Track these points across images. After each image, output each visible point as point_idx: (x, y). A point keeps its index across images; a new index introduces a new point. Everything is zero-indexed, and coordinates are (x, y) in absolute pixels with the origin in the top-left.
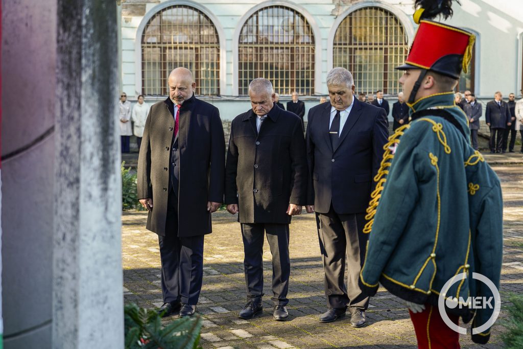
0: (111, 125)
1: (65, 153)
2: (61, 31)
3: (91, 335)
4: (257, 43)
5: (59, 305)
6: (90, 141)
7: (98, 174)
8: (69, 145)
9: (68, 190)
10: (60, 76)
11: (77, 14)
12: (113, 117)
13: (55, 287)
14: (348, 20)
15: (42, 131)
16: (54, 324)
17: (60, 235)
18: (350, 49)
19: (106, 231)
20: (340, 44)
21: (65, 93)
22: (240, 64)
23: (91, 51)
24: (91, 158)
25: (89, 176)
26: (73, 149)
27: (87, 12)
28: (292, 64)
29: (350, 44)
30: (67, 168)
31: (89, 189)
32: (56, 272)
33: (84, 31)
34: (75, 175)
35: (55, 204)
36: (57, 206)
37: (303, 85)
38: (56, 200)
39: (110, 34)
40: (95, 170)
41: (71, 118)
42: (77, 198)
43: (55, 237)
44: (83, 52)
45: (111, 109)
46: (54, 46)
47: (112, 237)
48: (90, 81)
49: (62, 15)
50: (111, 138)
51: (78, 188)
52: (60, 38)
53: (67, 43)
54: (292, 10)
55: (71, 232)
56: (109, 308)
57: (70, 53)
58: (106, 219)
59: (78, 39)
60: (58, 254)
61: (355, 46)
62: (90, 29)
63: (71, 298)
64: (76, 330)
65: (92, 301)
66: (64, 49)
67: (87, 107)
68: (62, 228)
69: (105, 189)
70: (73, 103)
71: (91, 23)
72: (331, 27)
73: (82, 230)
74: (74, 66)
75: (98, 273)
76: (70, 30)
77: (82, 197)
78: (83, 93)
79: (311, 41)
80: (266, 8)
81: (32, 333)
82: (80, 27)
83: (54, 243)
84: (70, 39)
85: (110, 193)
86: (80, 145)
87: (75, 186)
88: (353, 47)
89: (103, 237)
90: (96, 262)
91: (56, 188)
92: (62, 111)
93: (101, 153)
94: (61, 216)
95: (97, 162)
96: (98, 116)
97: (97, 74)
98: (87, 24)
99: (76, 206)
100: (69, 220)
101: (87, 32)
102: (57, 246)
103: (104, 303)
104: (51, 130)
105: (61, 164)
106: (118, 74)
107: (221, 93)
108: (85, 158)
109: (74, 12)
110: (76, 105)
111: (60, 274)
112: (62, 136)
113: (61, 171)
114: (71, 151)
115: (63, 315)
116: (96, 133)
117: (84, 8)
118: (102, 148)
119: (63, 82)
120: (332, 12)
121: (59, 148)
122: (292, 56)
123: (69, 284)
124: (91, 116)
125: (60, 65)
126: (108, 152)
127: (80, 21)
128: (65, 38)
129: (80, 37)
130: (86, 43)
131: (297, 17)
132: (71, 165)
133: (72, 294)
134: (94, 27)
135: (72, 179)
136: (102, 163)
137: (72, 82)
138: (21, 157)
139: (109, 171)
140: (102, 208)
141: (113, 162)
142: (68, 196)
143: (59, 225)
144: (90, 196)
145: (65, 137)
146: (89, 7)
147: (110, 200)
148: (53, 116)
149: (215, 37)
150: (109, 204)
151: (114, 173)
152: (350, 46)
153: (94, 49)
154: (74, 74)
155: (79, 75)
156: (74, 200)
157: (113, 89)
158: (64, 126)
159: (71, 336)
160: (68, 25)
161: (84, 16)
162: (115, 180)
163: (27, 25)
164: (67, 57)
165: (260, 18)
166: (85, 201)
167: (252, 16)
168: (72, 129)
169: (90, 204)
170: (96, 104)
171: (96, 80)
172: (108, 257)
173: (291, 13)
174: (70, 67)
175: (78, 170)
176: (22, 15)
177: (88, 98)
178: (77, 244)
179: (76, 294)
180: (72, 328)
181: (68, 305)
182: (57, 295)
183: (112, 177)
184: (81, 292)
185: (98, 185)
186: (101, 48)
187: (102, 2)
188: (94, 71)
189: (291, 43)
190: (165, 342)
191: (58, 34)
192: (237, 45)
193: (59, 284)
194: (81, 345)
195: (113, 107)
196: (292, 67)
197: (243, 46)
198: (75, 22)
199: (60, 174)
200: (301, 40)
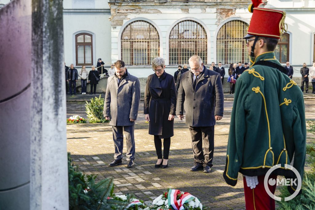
0: (60, 82)
1: (35, 96)
2: (34, 34)
3: (49, 188)
4: (178, 39)
5: (33, 173)
6: (48, 90)
7: (52, 107)
8: (37, 92)
9: (37, 115)
10: (33, 57)
11: (41, 26)
12: (61, 78)
13: (31, 164)
14: (224, 27)
15: (26, 85)
16: (31, 184)
17: (33, 138)
18: (225, 41)
19: (57, 136)
20: (220, 39)
21: (36, 66)
22: (170, 50)
23: (48, 44)
24: (49, 99)
25: (48, 107)
26: (39, 95)
27: (46, 24)
28: (196, 49)
29: (225, 39)
30: (36, 104)
31: (47, 114)
32: (32, 156)
33: (44, 34)
34: (40, 108)
35: (31, 122)
36: (32, 123)
38: (32, 120)
39: (59, 36)
40: (51, 105)
41: (38, 79)
42: (41, 119)
43: (31, 139)
44: (44, 45)
45: (59, 74)
46: (30, 42)
47: (61, 139)
48: (48, 60)
49: (34, 26)
50: (60, 89)
51: (41, 114)
52: (33, 38)
53: (36, 41)
54: (196, 22)
55: (39, 136)
56: (59, 175)
57: (38, 45)
58: (57, 129)
59: (41, 38)
60: (33, 147)
61: (228, 40)
62: (47, 33)
63: (39, 170)
64: (41, 186)
65: (50, 171)
66: (35, 44)
67: (46, 73)
71: (48, 30)
72: (216, 30)
73: (44, 135)
74: (39, 51)
75: (53, 157)
76: (37, 34)
77: (43, 119)
78: (44, 66)
79: (205, 38)
80: (183, 21)
81: (23, 187)
82: (42, 32)
84: (38, 38)
85: (59, 116)
86: (42, 92)
87: (40, 113)
88: (226, 40)
89: (56, 139)
90: (52, 152)
91: (32, 114)
92: (34, 75)
93: (54, 96)
94: (34, 128)
95: (52, 101)
96: (52, 77)
97: (51, 56)
98: (45, 31)
99: (40, 123)
100: (37, 130)
101: (46, 35)
102: (32, 143)
103: (57, 172)
104: (29, 85)
105: (34, 102)
106: (63, 56)
108: (45, 99)
109: (39, 25)
110: (40, 72)
111: (34, 157)
112: (34, 88)
115: (35, 178)
116: (51, 86)
117: (44, 23)
118: (54, 93)
119: (34, 60)
120: (216, 23)
121: (33, 94)
122: (196, 45)
123: (38, 163)
124: (48, 78)
125: (33, 51)
126: (58, 96)
127: (42, 29)
128: (35, 38)
129: (42, 37)
130: (45, 40)
131: (198, 26)
132: (38, 102)
133: (39, 168)
134: (50, 32)
135: (39, 109)
136: (55, 101)
137: (39, 60)
138: (17, 98)
139: (59, 105)
140: (55, 124)
141: (61, 101)
143: (33, 133)
144: (48, 118)
145: (36, 88)
146: (47, 22)
147: (60, 120)
148: (30, 77)
149: (157, 36)
150: (59, 122)
151: (62, 106)
152: (225, 40)
153: (50, 44)
154: (40, 56)
155: (42, 56)
156: (40, 120)
157: (61, 63)
158: (35, 83)
159: (38, 189)
160: (37, 31)
161: (44, 27)
162: (62, 110)
163: (18, 31)
164: (36, 48)
165: (180, 27)
166: (45, 121)
167: (176, 25)
168: (39, 84)
169: (48, 122)
170: (51, 71)
171: (51, 59)
172: (59, 149)
173: (196, 24)
174: (37, 52)
175: (41, 105)
176: (16, 26)
177: (46, 68)
178: (41, 142)
179: (41, 168)
180: (39, 185)
181: (37, 173)
182: (32, 168)
183: (60, 108)
184: (43, 167)
185: (52, 112)
186: (54, 43)
187: (54, 19)
188: (50, 55)
189: (195, 39)
190: (97, 192)
191: (32, 36)
192: (168, 40)
193: (33, 162)
194: (43, 194)
195: (61, 73)
196: (196, 51)
197: (171, 40)
198: (40, 30)
199: (33, 107)
200: (200, 37)
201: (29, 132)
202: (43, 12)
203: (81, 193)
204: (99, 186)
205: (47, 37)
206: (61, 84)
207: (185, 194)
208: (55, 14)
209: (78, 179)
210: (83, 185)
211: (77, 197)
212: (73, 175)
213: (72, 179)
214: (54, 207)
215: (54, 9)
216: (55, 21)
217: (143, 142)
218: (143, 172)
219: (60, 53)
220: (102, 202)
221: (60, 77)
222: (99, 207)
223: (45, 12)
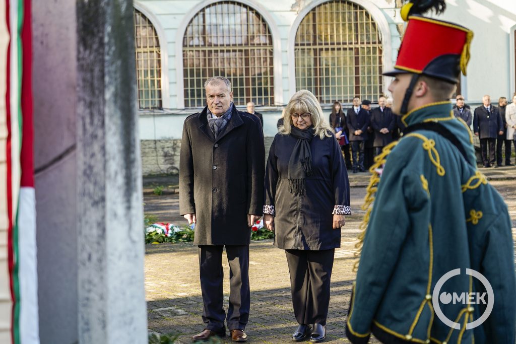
0: (132, 142)
1: (89, 172)
2: (82, 49)
4: (204, 45)
5: (86, 327)
6: (114, 159)
7: (122, 192)
8: (93, 162)
9: (93, 210)
10: (81, 94)
11: (99, 31)
12: (134, 134)
13: (81, 309)
14: (311, 16)
15: (60, 150)
17: (85, 256)
19: (131, 251)
20: (303, 45)
21: (88, 111)
22: (185, 71)
23: (113, 68)
24: (116, 176)
25: (114, 194)
26: (98, 168)
27: (108, 29)
28: (247, 70)
29: (315, 44)
30: (91, 187)
31: (114, 207)
32: (82, 293)
33: (107, 48)
34: (100, 194)
35: (78, 224)
36: (81, 227)
37: (260, 94)
38: (80, 220)
39: (129, 51)
41: (94, 137)
42: (103, 217)
43: (80, 257)
44: (106, 70)
45: (131, 127)
46: (73, 64)
47: (136, 257)
48: (113, 99)
49: (83, 33)
50: (132, 156)
51: (104, 207)
52: (81, 56)
53: (88, 61)
54: (245, 6)
55: (97, 251)
57: (92, 71)
58: (130, 238)
59: (100, 57)
60: (83, 275)
61: (321, 47)
62: (112, 47)
63: (99, 319)
65: (120, 322)
66: (85, 67)
67: (111, 124)
68: (88, 248)
69: (129, 208)
70: (96, 121)
71: (113, 41)
72: (292, 24)
73: (109, 250)
74: (96, 83)
76: (91, 47)
77: (108, 216)
78: (107, 110)
79: (268, 42)
80: (214, 4)
82: (102, 44)
83: (79, 264)
84: (92, 57)
85: (133, 211)
86: (105, 163)
87: (100, 205)
88: (318, 47)
89: (128, 257)
90: (122, 282)
91: (80, 207)
92: (85, 130)
93: (124, 172)
94: (86, 237)
95: (120, 180)
96: (121, 134)
97: (119, 91)
98: (109, 42)
99: (102, 226)
100: (95, 240)
101: (109, 49)
102: (82, 267)
103: (131, 323)
105: (84, 183)
107: (164, 106)
108: (110, 177)
109: (95, 30)
110: (100, 123)
111: (86, 295)
112: (85, 155)
113: (85, 190)
114: (95, 170)
115: (90, 337)
116: (119, 151)
117: (106, 26)
118: (125, 165)
119: (84, 100)
120: (292, 7)
121: (82, 167)
122: (247, 60)
123: (96, 306)
124: (114, 134)
125: (81, 83)
126: (130, 170)
127: (102, 39)
128: (86, 56)
129: (103, 54)
130: (108, 60)
131: (251, 13)
132: (95, 183)
133: (100, 315)
134: (116, 44)
135: (96, 198)
136: (125, 181)
137: (95, 100)
139: (132, 189)
140: (126, 227)
141: (135, 180)
142: (93, 215)
143: (83, 246)
144: (115, 215)
145: (88, 156)
146: (110, 24)
147: (134, 219)
148: (74, 136)
149: (154, 39)
150: (133, 223)
151: (136, 191)
152: (315, 47)
153: (116, 66)
154: (97, 92)
155: (102, 92)
156: (100, 219)
158: (86, 145)
160: (89, 42)
161: (106, 33)
162: (137, 198)
163: (42, 43)
164: (89, 75)
165: (207, 17)
166: (111, 220)
167: (197, 14)
168: (96, 147)
169: (115, 223)
170: (119, 122)
171: (118, 98)
172: (133, 277)
173: (244, 10)
174: (92, 85)
175: (103, 188)
177: (111, 116)
178: (104, 263)
179: (104, 314)
181: (96, 326)
182: (83, 318)
183: (135, 195)
184: (110, 313)
185: (122, 203)
186: (122, 65)
187: (122, 19)
188: (116, 88)
189: (245, 45)
191: (79, 52)
192: (181, 48)
193: (85, 305)
196: (247, 74)
197: (188, 49)
198: (97, 40)
199: (85, 194)
200: (256, 41)
202: (103, 4)
206: (134, 146)
208: (123, 9)
223: (108, 4)
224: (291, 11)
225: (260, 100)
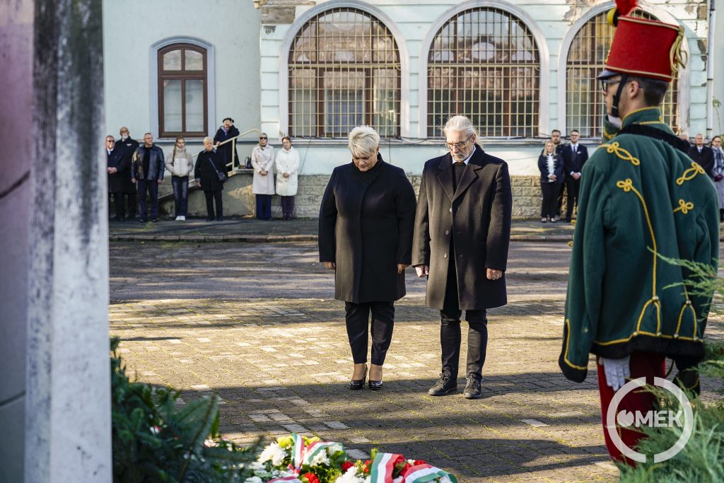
0: (94, 169)
1: (40, 200)
2: (38, 64)
3: (68, 405)
4: (455, 61)
5: (33, 370)
6: (67, 185)
7: (77, 223)
8: (44, 189)
9: (43, 241)
10: (36, 113)
11: (53, 44)
12: (97, 159)
13: (30, 351)
14: (589, 26)
15: (19, 175)
16: (28, 394)
17: (34, 292)
18: (593, 70)
19: (87, 289)
20: (578, 63)
21: (41, 132)
22: (430, 93)
23: (69, 85)
24: (69, 205)
25: (66, 224)
26: (48, 196)
27: (64, 42)
28: (506, 92)
29: (592, 62)
30: (41, 216)
31: (65, 239)
32: (30, 333)
33: (60, 63)
34: (49, 224)
35: (29, 257)
36: (32, 259)
37: (521, 123)
38: (31, 253)
39: (93, 66)
40: (73, 219)
41: (46, 161)
42: (52, 250)
43: (29, 294)
44: (59, 87)
45: (93, 151)
46: (31, 79)
47: (95, 295)
48: (67, 119)
49: (39, 46)
50: (93, 184)
51: (53, 238)
52: (37, 71)
53: (44, 77)
54: (507, 14)
55: (45, 287)
56: (90, 376)
57: (46, 87)
58: (87, 274)
59: (54, 72)
60: (33, 312)
61: (600, 66)
62: (67, 61)
63: (45, 362)
64: (49, 398)
65: (69, 366)
66: (40, 83)
67: (63, 148)
68: (37, 284)
69: (86, 241)
70: (49, 144)
71: (69, 55)
72: (564, 37)
73: (57, 286)
74: (50, 101)
75: (76, 336)
76: (46, 62)
77: (57, 250)
78: (59, 132)
79: (534, 59)
80: (469, 11)
81: (9, 405)
82: (56, 59)
83: (29, 301)
84: (47, 72)
85: (92, 246)
86: (55, 190)
87: (49, 237)
88: (596, 66)
89: (83, 295)
90: (74, 323)
91: (31, 239)
92: (38, 153)
93: (80, 201)
94: (36, 271)
95: (75, 210)
96: (77, 158)
97: (76, 111)
98: (64, 56)
99: (50, 258)
100: (43, 274)
101: (64, 64)
102: (31, 304)
103: (85, 370)
104: (26, 176)
105: (36, 212)
106: (102, 111)
107: (402, 134)
108: (60, 205)
109: (50, 42)
110: (52, 146)
111: (34, 335)
112: (37, 181)
113: (36, 220)
114: (46, 197)
115: (37, 382)
116: (74, 178)
117: (61, 38)
118: (81, 194)
119: (38, 120)
120: (565, 16)
121: (34, 194)
122: (506, 80)
123: (43, 346)
124: (68, 159)
125: (36, 101)
126: (90, 200)
127: (56, 52)
128: (41, 71)
129: (56, 70)
130: (63, 77)
131: (514, 24)
132: (46, 213)
133: (46, 357)
134: (73, 59)
135: (46, 229)
136: (82, 211)
137: (48, 120)
139: (92, 221)
140: (83, 262)
141: (97, 211)
143: (33, 281)
144: (67, 248)
145: (40, 182)
146: (66, 37)
147: (93, 254)
148: (29, 158)
149: (394, 53)
150: (91, 258)
151: (98, 223)
152: (592, 66)
153: (73, 84)
154: (50, 111)
155: (55, 112)
156: (49, 252)
157: (97, 128)
158: (40, 170)
159: (44, 405)
160: (44, 56)
161: (60, 46)
162: (98, 231)
163: (4, 55)
164: (43, 92)
165: (460, 27)
166: (60, 254)
167: (447, 23)
168: (48, 173)
169: (66, 257)
170: (75, 145)
171: (75, 118)
172: (90, 317)
173: (507, 19)
174: (46, 103)
175: (53, 218)
177: (64, 139)
178: (51, 301)
179: (50, 358)
180: (46, 396)
181: (42, 370)
182: (31, 360)
183: (95, 228)
184: (55, 356)
185: (77, 236)
186: (82, 82)
187: (83, 30)
188: (72, 108)
189: (505, 62)
190: (180, 429)
191: (35, 67)
192: (425, 64)
193: (33, 347)
194: (55, 415)
195: (97, 149)
196: (506, 97)
197: (434, 65)
198: (51, 53)
199: (36, 223)
200: (519, 58)
201: (26, 280)
202: (58, 14)
203: (141, 431)
204: (187, 415)
205: (66, 68)
206: (96, 173)
207: (416, 464)
208: (85, 19)
209: (139, 399)
210: (147, 414)
211: (132, 438)
212: (124, 388)
213: (123, 399)
214: (79, 448)
215: (82, 7)
216: (85, 35)
217: (334, 350)
218: (325, 423)
219: (95, 104)
220: (192, 453)
221: (94, 157)
222: (185, 466)
223: (64, 14)
224: (563, 21)
225: (521, 130)
